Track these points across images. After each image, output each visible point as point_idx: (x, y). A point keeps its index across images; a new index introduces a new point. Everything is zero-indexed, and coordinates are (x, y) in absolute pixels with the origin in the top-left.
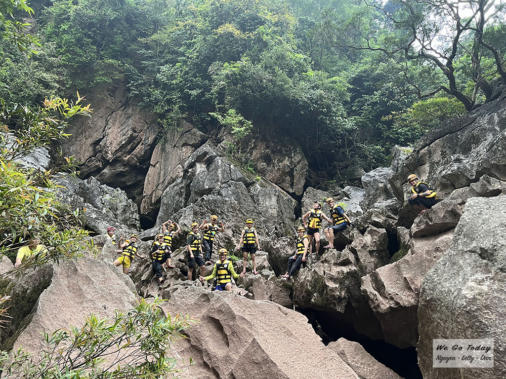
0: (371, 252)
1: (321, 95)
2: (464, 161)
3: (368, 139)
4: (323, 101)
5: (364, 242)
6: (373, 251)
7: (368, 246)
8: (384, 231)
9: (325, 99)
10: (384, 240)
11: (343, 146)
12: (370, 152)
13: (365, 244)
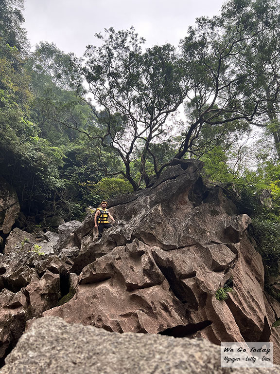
0: (42, 295)
1: (41, 156)
2: (125, 226)
3: (72, 198)
4: (41, 161)
5: (38, 286)
6: (45, 294)
7: (41, 290)
8: (58, 276)
9: (44, 160)
10: (56, 284)
11: (51, 199)
12: (71, 208)
13: (38, 288)
